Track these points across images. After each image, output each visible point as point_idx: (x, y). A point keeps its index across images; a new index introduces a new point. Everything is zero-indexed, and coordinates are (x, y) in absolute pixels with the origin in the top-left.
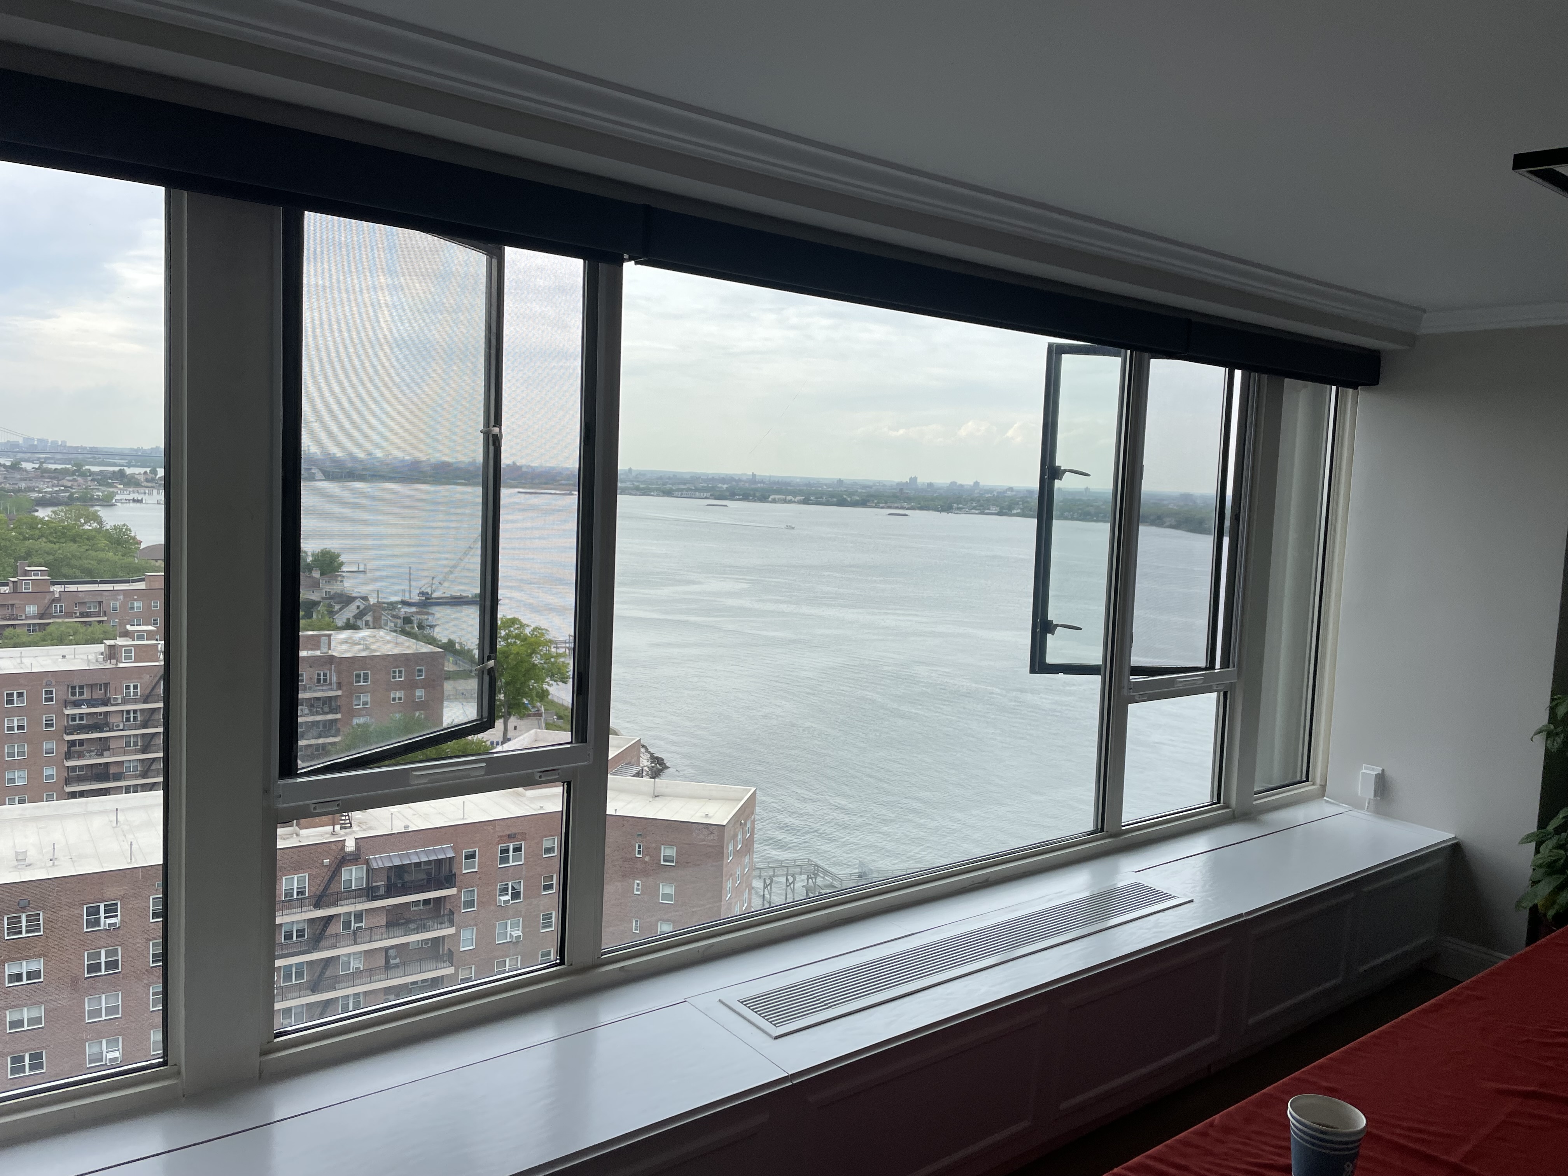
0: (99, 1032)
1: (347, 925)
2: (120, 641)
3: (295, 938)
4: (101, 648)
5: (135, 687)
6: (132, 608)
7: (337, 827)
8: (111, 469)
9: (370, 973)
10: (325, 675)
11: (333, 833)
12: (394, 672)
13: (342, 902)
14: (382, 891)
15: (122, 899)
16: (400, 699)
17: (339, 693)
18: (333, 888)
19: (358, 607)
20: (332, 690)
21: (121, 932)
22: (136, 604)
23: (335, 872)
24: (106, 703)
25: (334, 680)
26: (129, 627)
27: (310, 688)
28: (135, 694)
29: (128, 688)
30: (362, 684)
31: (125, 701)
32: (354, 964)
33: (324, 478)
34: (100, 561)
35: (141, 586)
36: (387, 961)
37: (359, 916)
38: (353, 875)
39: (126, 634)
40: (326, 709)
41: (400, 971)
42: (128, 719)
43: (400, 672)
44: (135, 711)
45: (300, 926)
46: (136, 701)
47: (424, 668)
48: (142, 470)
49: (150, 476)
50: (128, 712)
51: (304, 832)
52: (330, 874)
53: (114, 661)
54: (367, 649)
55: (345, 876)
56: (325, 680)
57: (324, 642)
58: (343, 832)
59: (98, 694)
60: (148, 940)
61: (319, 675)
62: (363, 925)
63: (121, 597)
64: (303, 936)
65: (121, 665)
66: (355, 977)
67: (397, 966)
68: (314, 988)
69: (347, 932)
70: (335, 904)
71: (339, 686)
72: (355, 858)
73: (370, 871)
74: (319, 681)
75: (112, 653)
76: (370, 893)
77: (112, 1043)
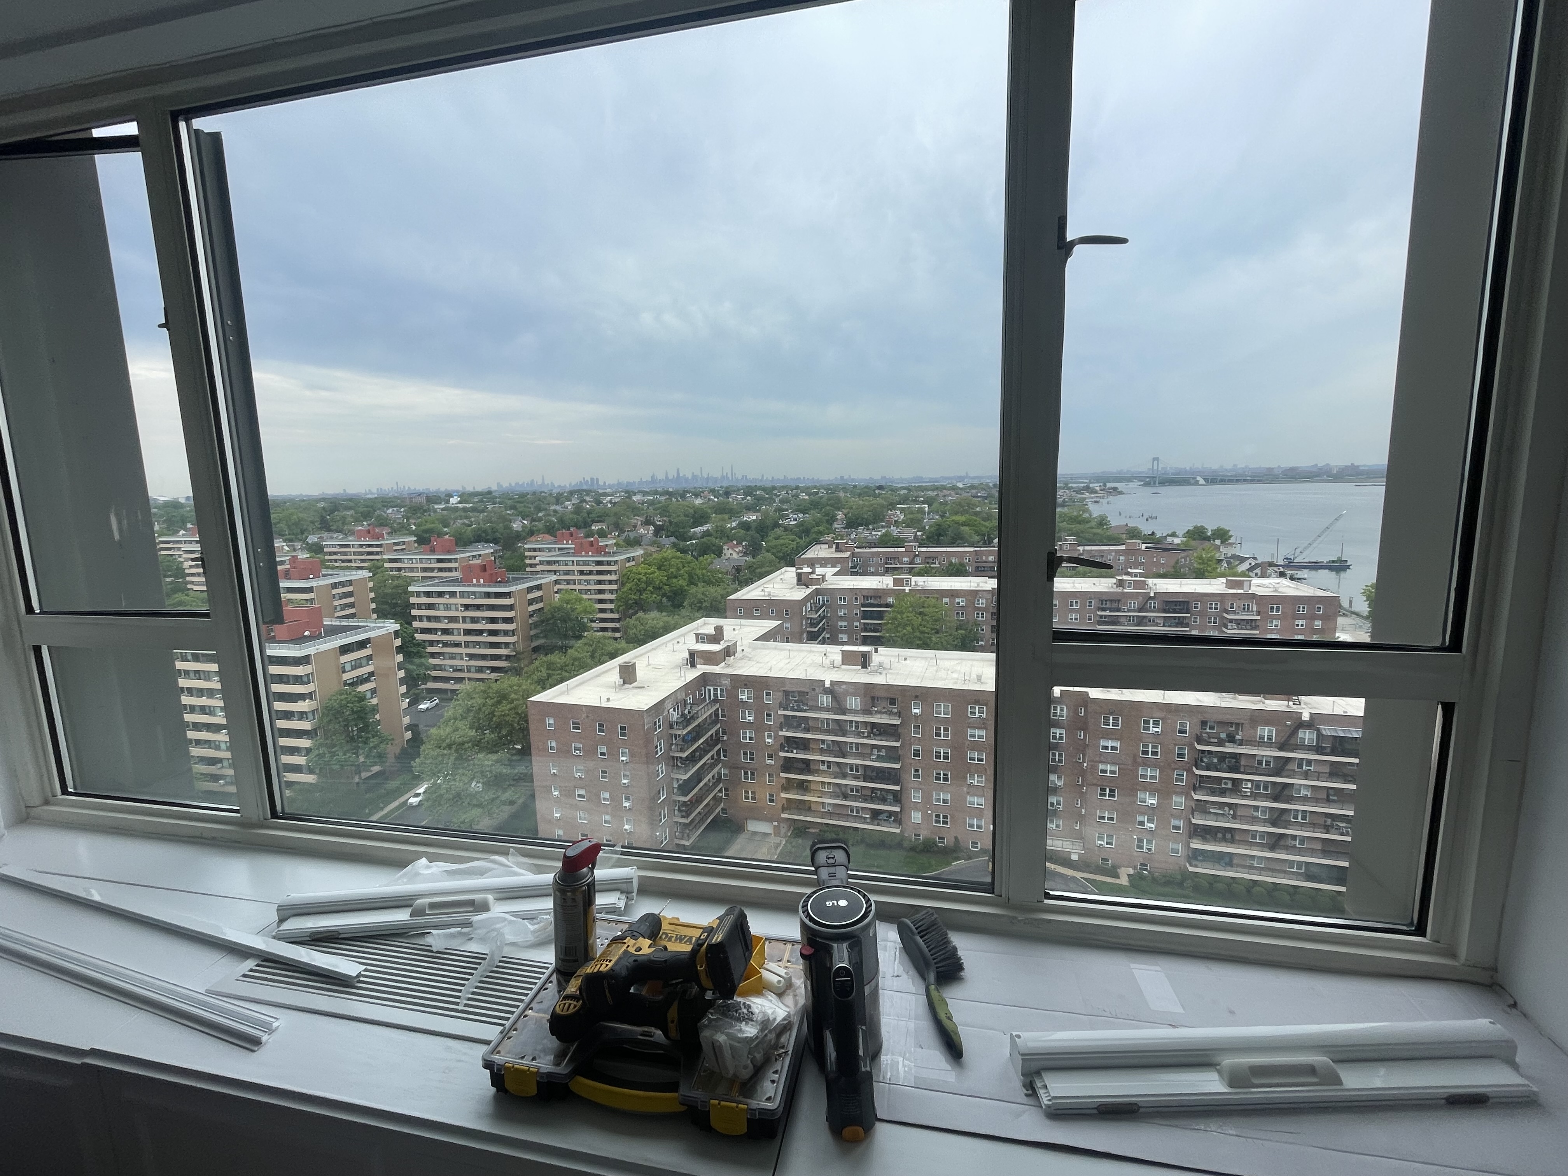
0: (1145, 787)
1: (1300, 766)
2: (1125, 577)
3: (1264, 766)
4: (1114, 580)
5: (1134, 603)
6: (1119, 560)
7: (1291, 703)
8: (1082, 485)
9: (1316, 801)
10: (1248, 605)
11: (1288, 706)
12: (1299, 607)
13: (1297, 751)
14: (1328, 750)
15: (1162, 719)
16: (1302, 625)
17: (1259, 617)
18: (1292, 741)
19: (1250, 564)
20: (1253, 615)
21: (1161, 737)
22: (1121, 558)
23: (1294, 732)
24: (1119, 610)
25: (1255, 609)
26: (1129, 570)
27: (1238, 613)
28: (1134, 607)
29: (1130, 603)
30: (1274, 613)
31: (1129, 611)
32: (1303, 792)
33: (1204, 483)
34: (1095, 534)
35: (1123, 547)
36: (1328, 796)
37: (1309, 762)
38: (1307, 736)
39: (1128, 574)
40: (1248, 627)
41: (1335, 805)
42: (1130, 621)
43: (1304, 608)
44: (1133, 616)
45: (1269, 759)
46: (1134, 611)
47: (1322, 607)
48: (1099, 485)
49: (1103, 487)
50: (1130, 616)
51: (1267, 701)
52: (1290, 731)
53: (1121, 588)
54: (1276, 591)
55: (1300, 735)
56: (1248, 609)
57: (1246, 584)
58: (1295, 707)
59: (1115, 605)
60: (1176, 745)
61: (1244, 605)
62: (1312, 768)
63: (1113, 554)
64: (1269, 765)
65: (1125, 591)
66: (1305, 800)
67: (1334, 801)
68: (1276, 799)
69: (1300, 770)
70: (1292, 751)
71: (1259, 613)
72: (1309, 725)
73: (1321, 737)
74: (1244, 609)
75: (1121, 583)
76: (1319, 750)
77: (1152, 795)
